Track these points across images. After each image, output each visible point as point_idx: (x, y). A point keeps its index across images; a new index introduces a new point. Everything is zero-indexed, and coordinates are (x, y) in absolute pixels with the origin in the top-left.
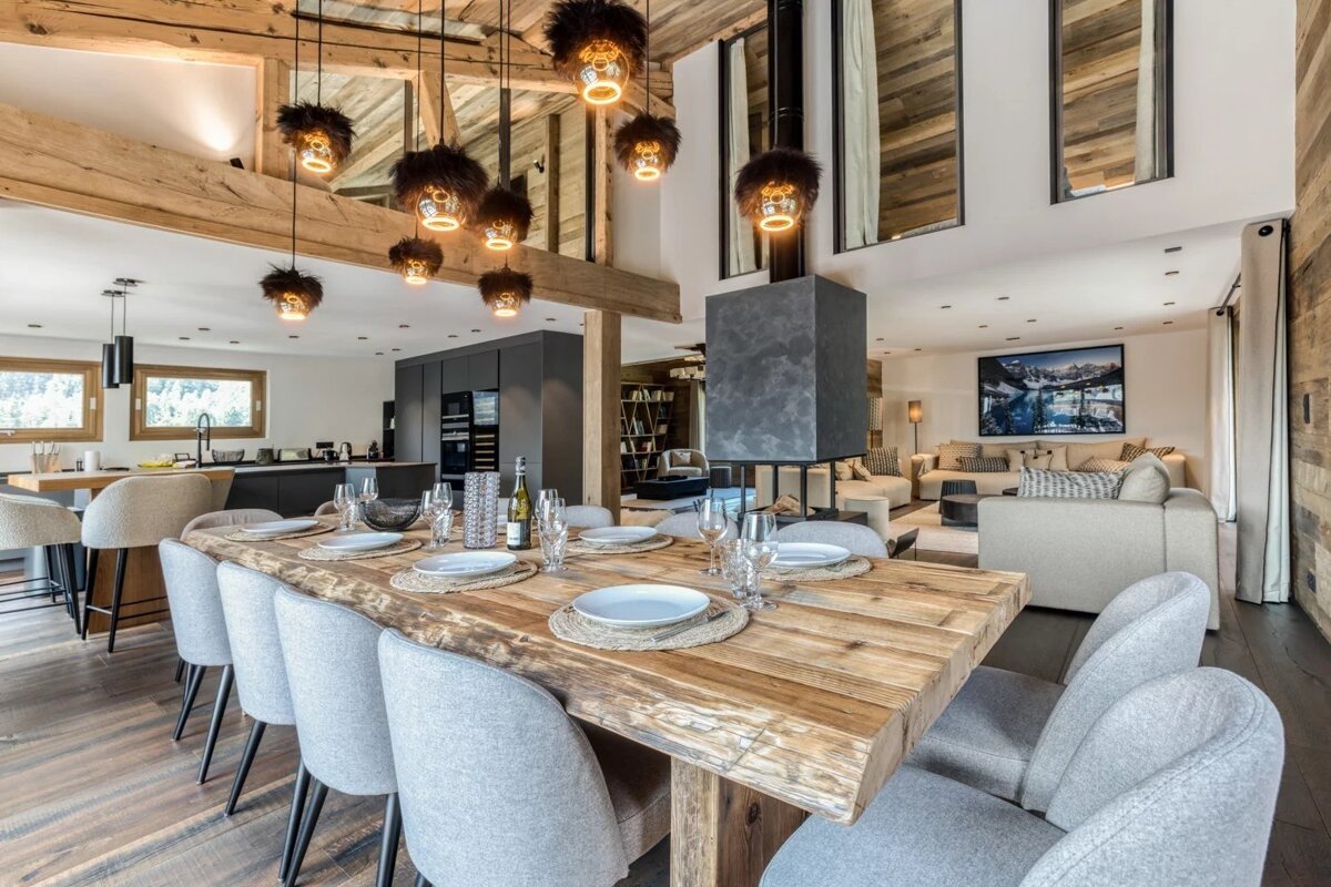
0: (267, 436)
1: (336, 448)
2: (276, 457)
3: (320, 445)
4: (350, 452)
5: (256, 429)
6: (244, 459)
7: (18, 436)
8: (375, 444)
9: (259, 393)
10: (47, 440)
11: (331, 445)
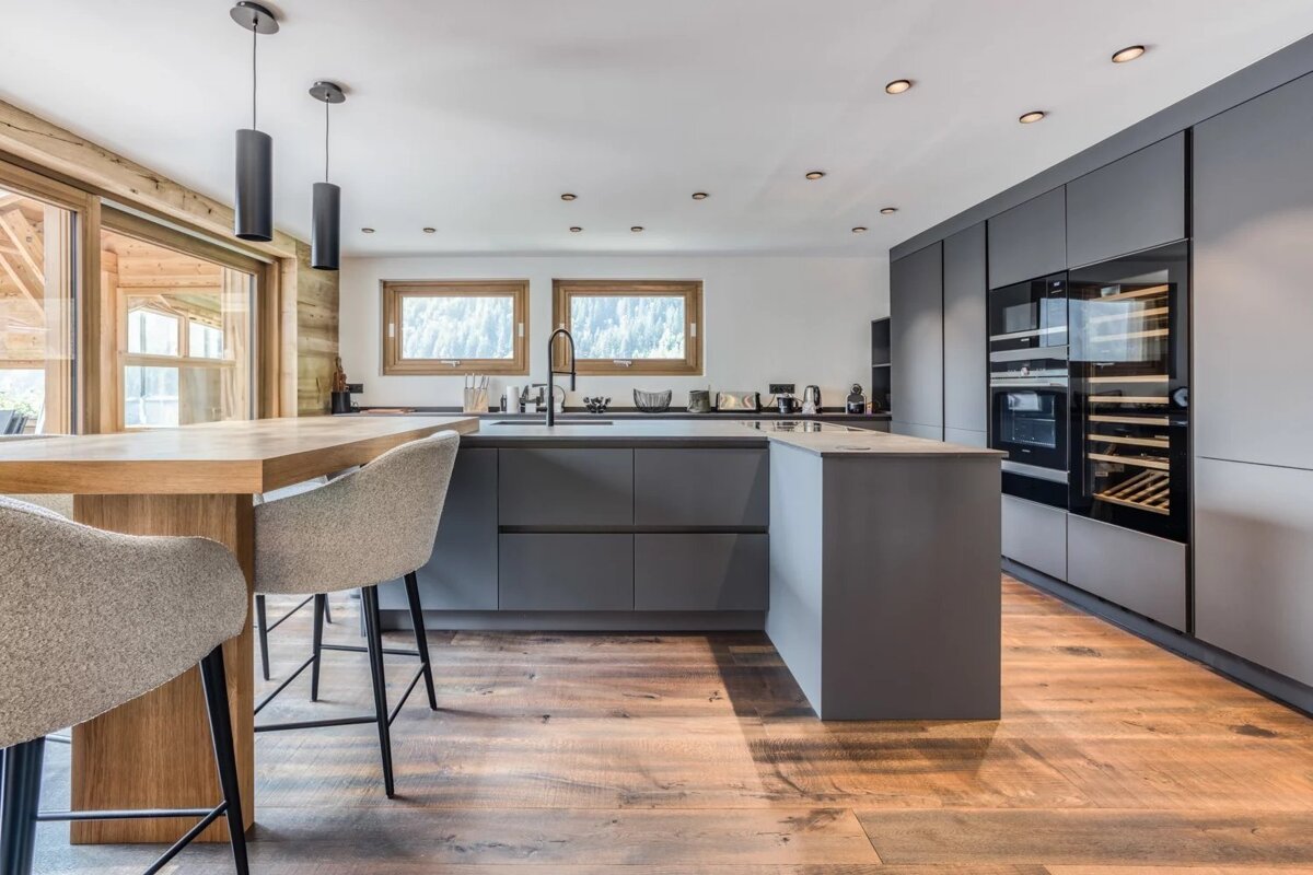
0: (705, 375)
1: (798, 395)
2: (713, 404)
3: (775, 389)
4: (817, 402)
5: (691, 363)
6: (672, 405)
7: (462, 367)
8: (857, 390)
9: (694, 313)
10: (477, 372)
11: (791, 389)
